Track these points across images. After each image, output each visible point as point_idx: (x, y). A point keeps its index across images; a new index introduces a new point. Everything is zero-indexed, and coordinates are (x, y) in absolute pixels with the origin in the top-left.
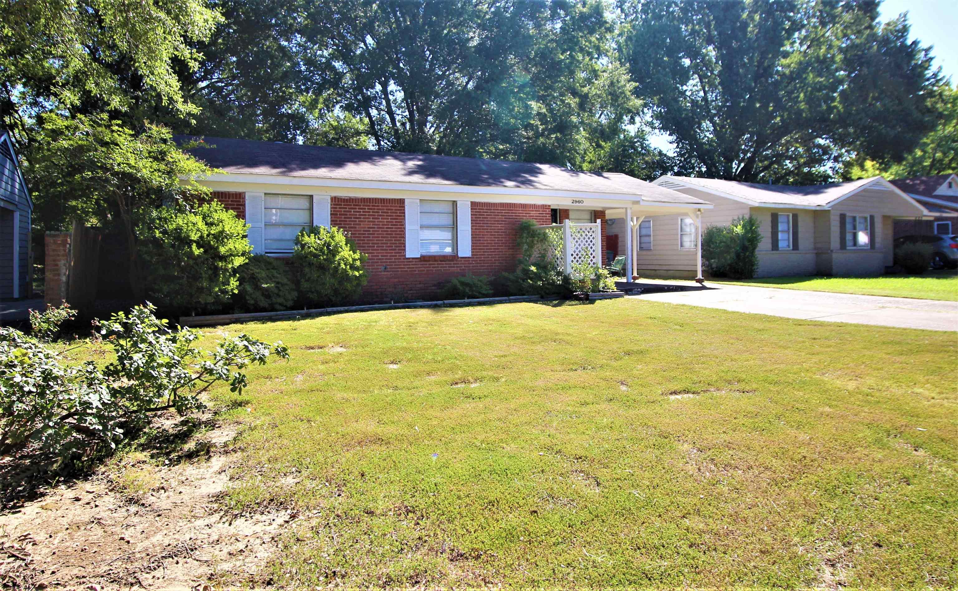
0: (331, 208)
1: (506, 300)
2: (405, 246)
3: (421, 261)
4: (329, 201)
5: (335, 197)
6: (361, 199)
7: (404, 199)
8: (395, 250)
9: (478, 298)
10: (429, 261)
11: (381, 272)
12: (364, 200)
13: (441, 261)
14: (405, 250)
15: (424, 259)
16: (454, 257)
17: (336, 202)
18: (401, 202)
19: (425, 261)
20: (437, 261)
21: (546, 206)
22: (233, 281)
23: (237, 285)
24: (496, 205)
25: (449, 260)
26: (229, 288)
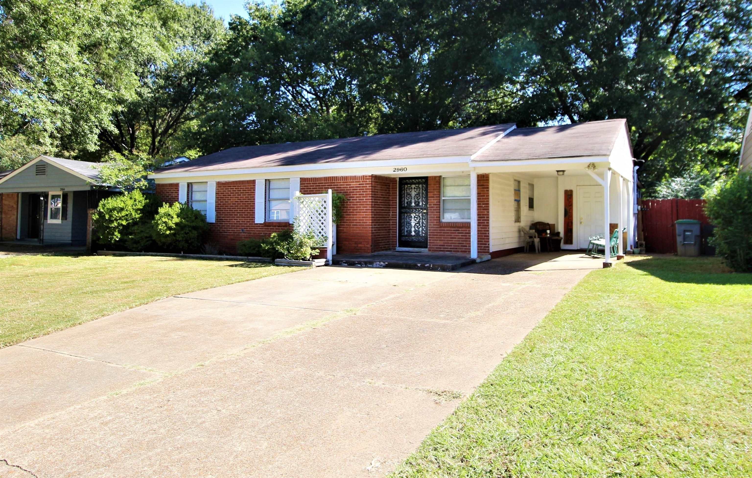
2: (255, 215)
3: (264, 226)
4: (215, 185)
5: (219, 182)
6: (232, 182)
7: (255, 180)
8: (249, 217)
10: (270, 226)
11: (241, 233)
13: (278, 227)
14: (254, 217)
15: (266, 224)
16: (287, 225)
17: (220, 185)
18: (254, 182)
19: (267, 226)
20: (275, 226)
21: (366, 176)
22: (116, 233)
23: (119, 236)
24: (320, 179)
25: (284, 226)
26: (115, 237)
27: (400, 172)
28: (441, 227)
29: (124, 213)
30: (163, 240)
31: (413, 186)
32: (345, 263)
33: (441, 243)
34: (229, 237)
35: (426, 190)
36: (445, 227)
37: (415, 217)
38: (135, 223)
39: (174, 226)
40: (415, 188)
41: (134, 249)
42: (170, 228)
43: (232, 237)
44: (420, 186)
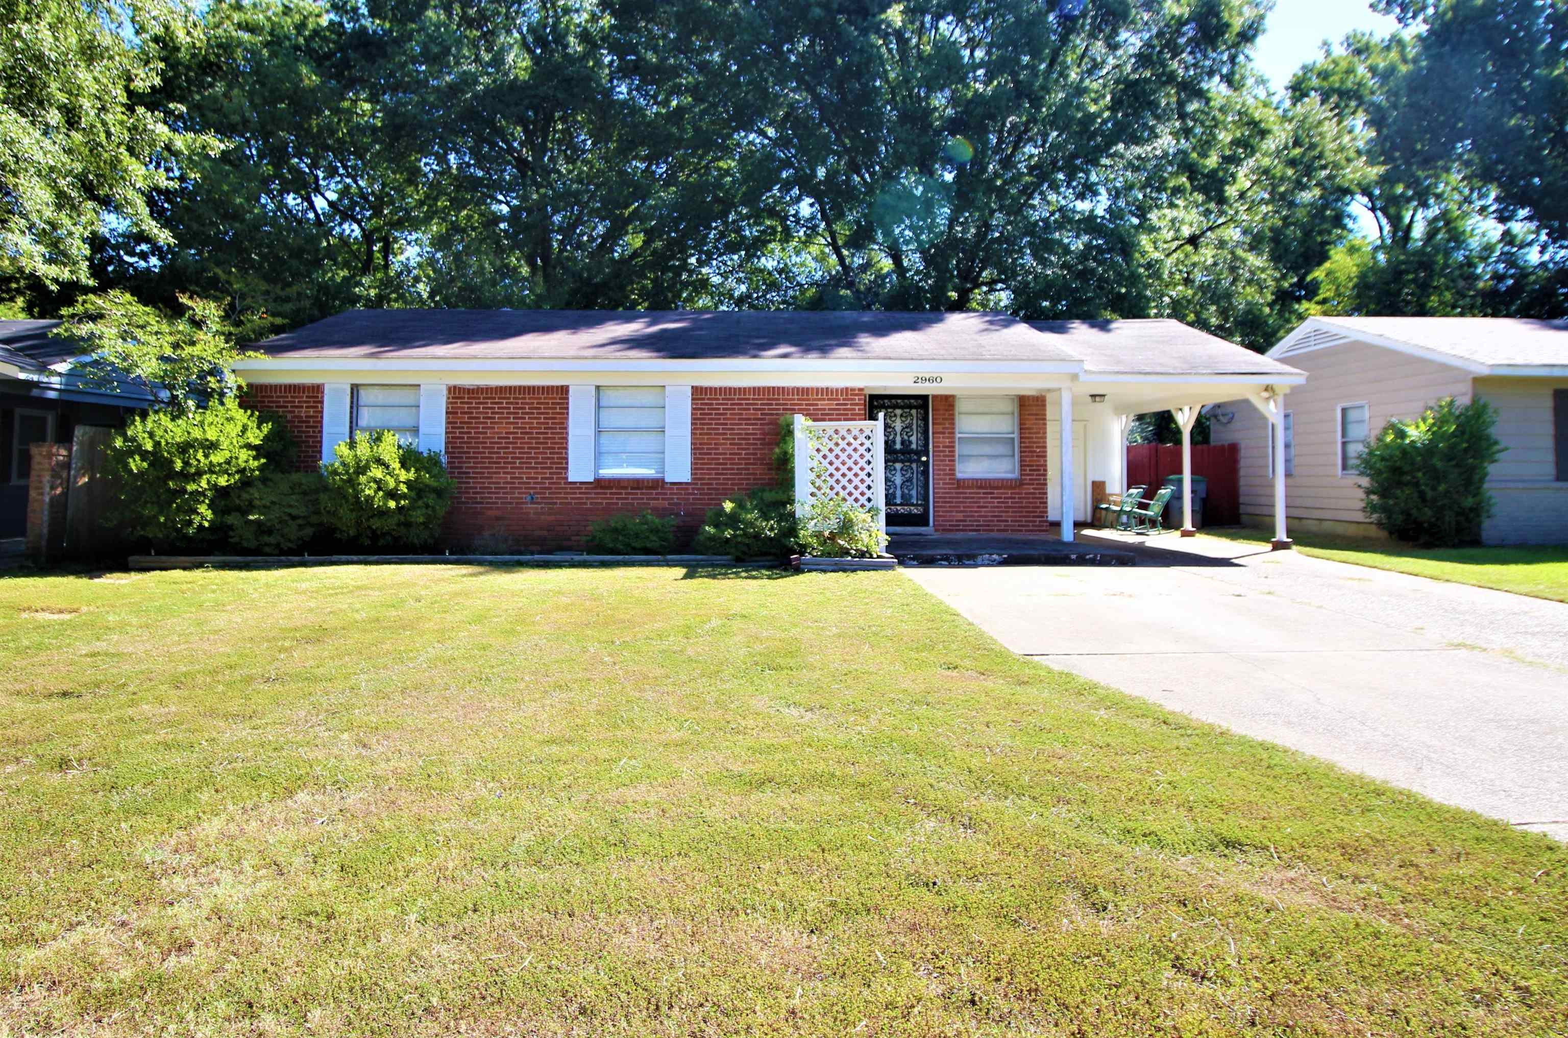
0: (448, 403)
1: (658, 561)
2: (567, 463)
3: (595, 488)
4: (445, 392)
5: (455, 387)
6: (496, 388)
7: (567, 387)
8: (551, 468)
9: (619, 554)
10: (611, 488)
11: (526, 503)
12: (501, 390)
13: (632, 488)
14: (567, 468)
15: (601, 484)
16: (657, 484)
17: (456, 393)
18: (563, 391)
19: (602, 488)
20: (625, 488)
21: (853, 390)
22: (202, 509)
23: (209, 514)
24: (744, 390)
25: (648, 488)
26: (197, 519)
27: (927, 384)
28: (958, 488)
29: (217, 458)
30: (376, 524)
31: (898, 412)
32: (913, 559)
33: (960, 516)
34: (489, 513)
35: (925, 419)
36: (969, 488)
37: (902, 469)
38: (246, 482)
39: (404, 488)
40: (901, 416)
41: (267, 549)
42: (392, 494)
43: (498, 513)
44: (914, 412)
